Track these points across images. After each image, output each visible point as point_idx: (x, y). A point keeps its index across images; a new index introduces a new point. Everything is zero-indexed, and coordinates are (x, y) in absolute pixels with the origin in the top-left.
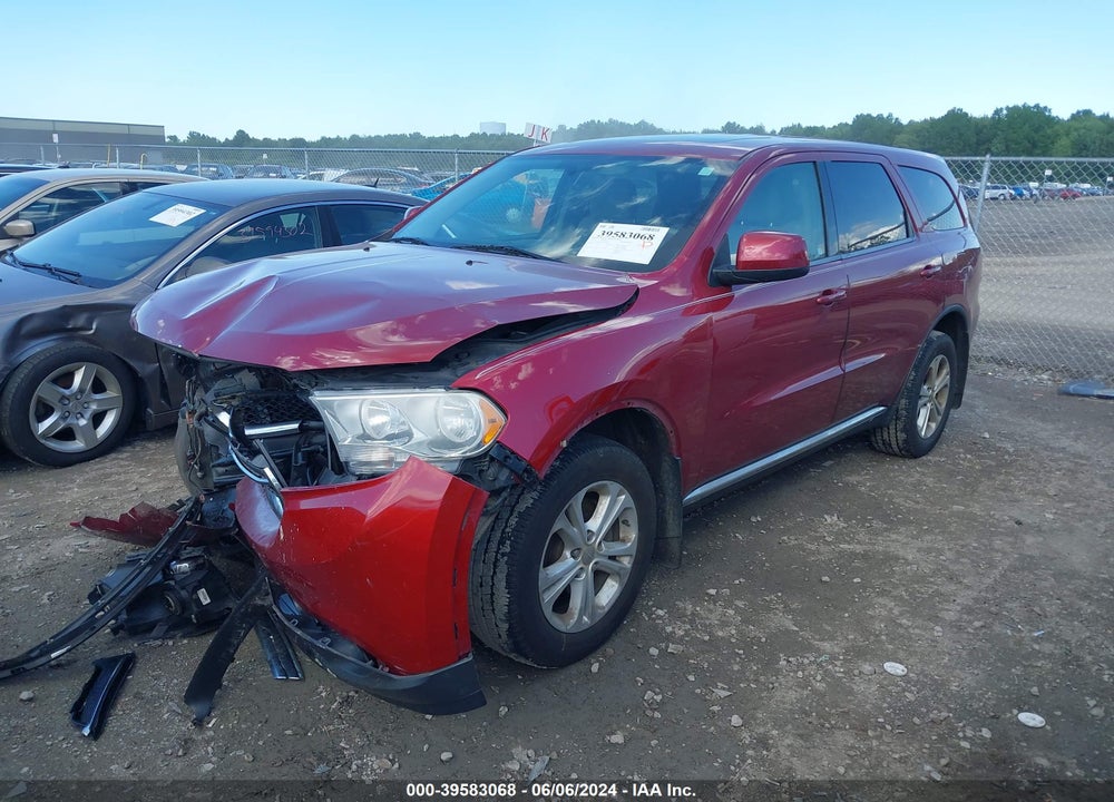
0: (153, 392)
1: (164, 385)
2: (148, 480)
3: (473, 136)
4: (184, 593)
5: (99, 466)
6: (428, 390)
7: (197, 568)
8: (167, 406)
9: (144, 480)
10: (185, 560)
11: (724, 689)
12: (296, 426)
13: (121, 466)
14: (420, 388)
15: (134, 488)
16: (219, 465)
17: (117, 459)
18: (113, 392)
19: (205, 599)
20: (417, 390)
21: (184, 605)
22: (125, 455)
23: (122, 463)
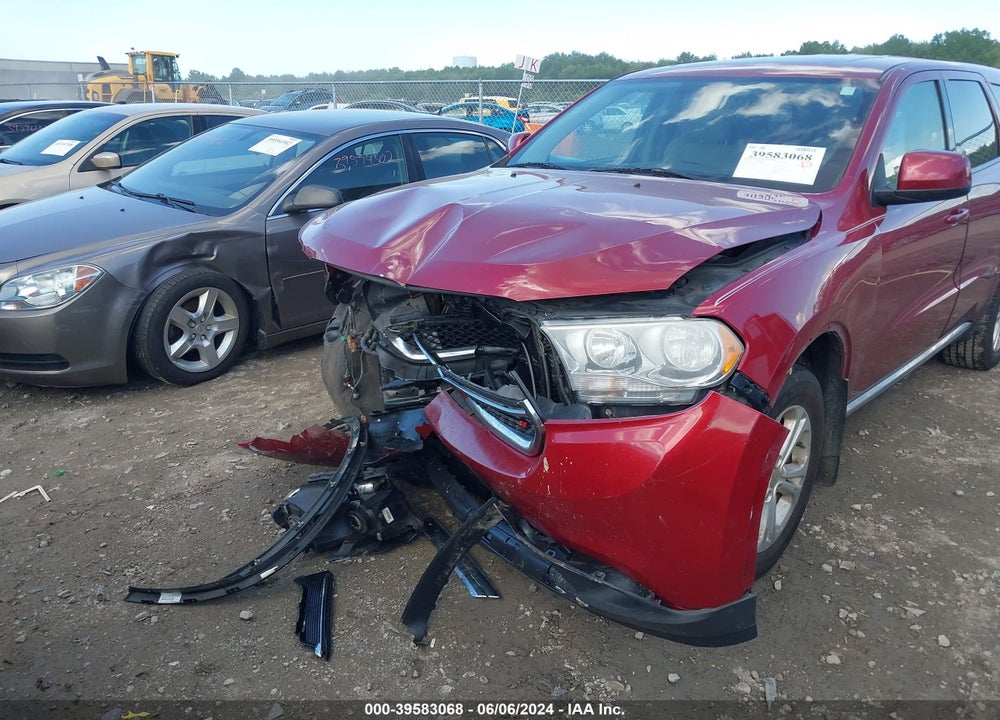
0: (266, 315)
1: (275, 307)
2: (273, 398)
3: (447, 69)
4: (369, 512)
5: (223, 384)
6: (663, 319)
7: (377, 489)
8: (277, 327)
9: (269, 398)
10: (368, 481)
11: (915, 607)
12: (473, 351)
13: (243, 384)
14: (656, 316)
15: (263, 406)
16: (391, 388)
17: (236, 377)
18: (231, 315)
19: (390, 519)
20: (652, 319)
21: (370, 523)
22: (242, 374)
23: (243, 381)
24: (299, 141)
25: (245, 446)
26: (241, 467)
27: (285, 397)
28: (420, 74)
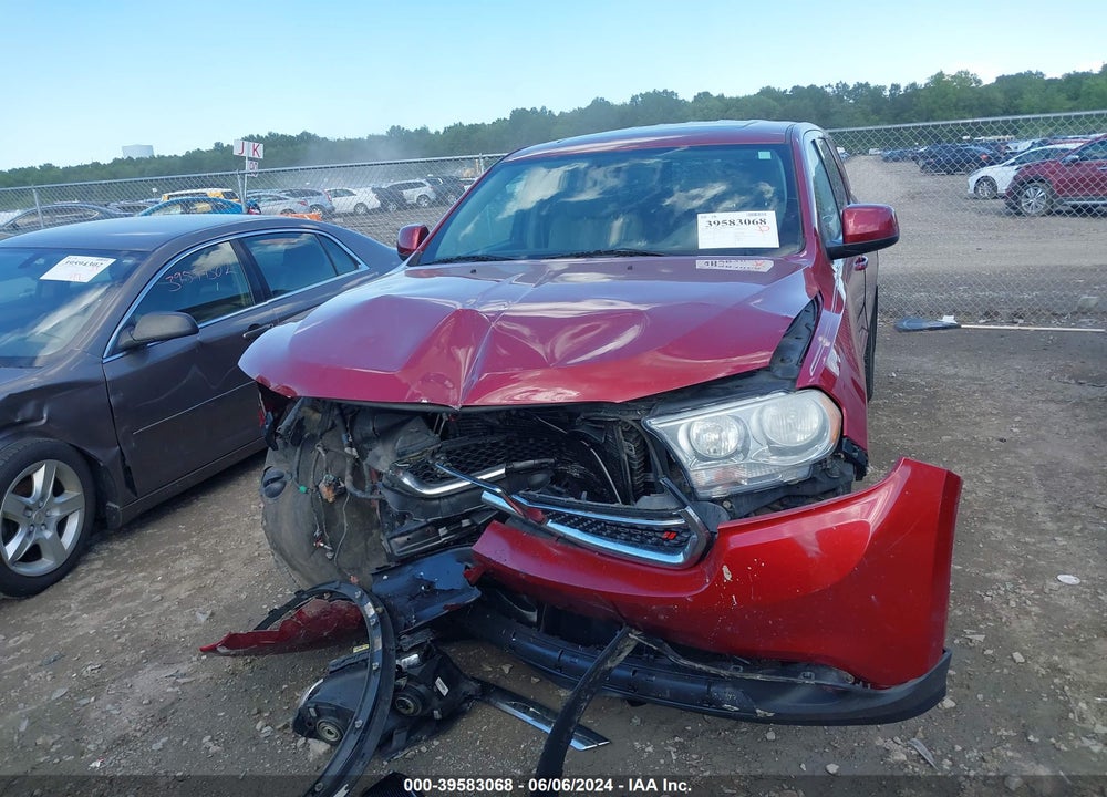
0: (116, 481)
1: (127, 470)
2: (163, 585)
3: (116, 161)
4: (422, 688)
5: (79, 584)
7: (423, 659)
8: (133, 496)
9: (159, 586)
10: (410, 652)
12: (503, 471)
13: (110, 577)
15: (158, 597)
16: (402, 535)
17: (93, 570)
18: (73, 492)
19: (445, 691)
21: (424, 701)
22: (98, 564)
23: (106, 573)
24: (112, 261)
25: (213, 649)
26: (185, 680)
27: (180, 581)
28: (81, 169)
